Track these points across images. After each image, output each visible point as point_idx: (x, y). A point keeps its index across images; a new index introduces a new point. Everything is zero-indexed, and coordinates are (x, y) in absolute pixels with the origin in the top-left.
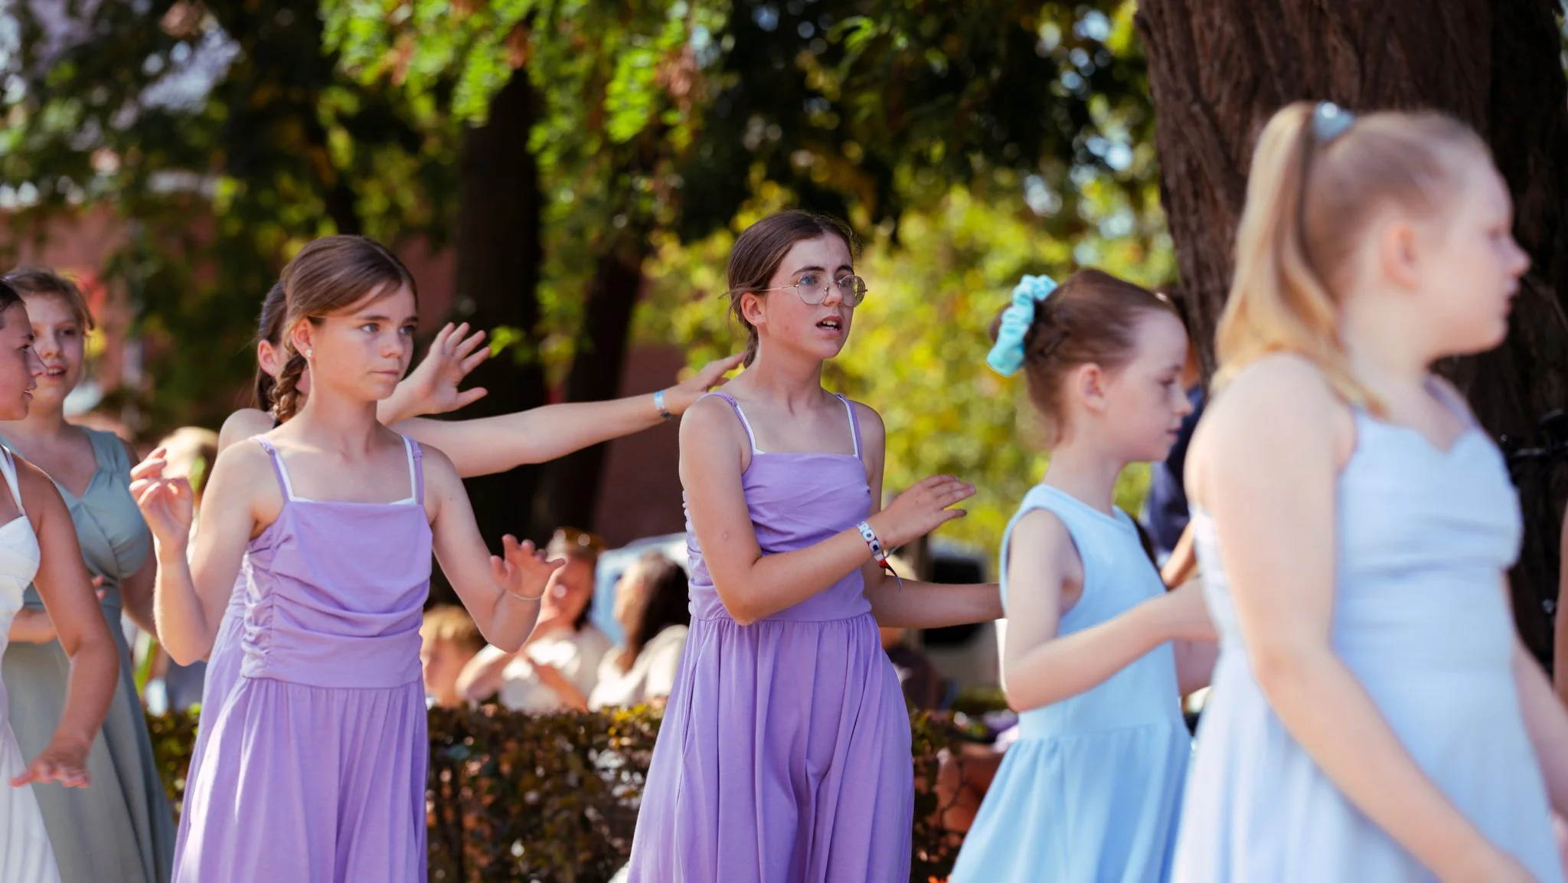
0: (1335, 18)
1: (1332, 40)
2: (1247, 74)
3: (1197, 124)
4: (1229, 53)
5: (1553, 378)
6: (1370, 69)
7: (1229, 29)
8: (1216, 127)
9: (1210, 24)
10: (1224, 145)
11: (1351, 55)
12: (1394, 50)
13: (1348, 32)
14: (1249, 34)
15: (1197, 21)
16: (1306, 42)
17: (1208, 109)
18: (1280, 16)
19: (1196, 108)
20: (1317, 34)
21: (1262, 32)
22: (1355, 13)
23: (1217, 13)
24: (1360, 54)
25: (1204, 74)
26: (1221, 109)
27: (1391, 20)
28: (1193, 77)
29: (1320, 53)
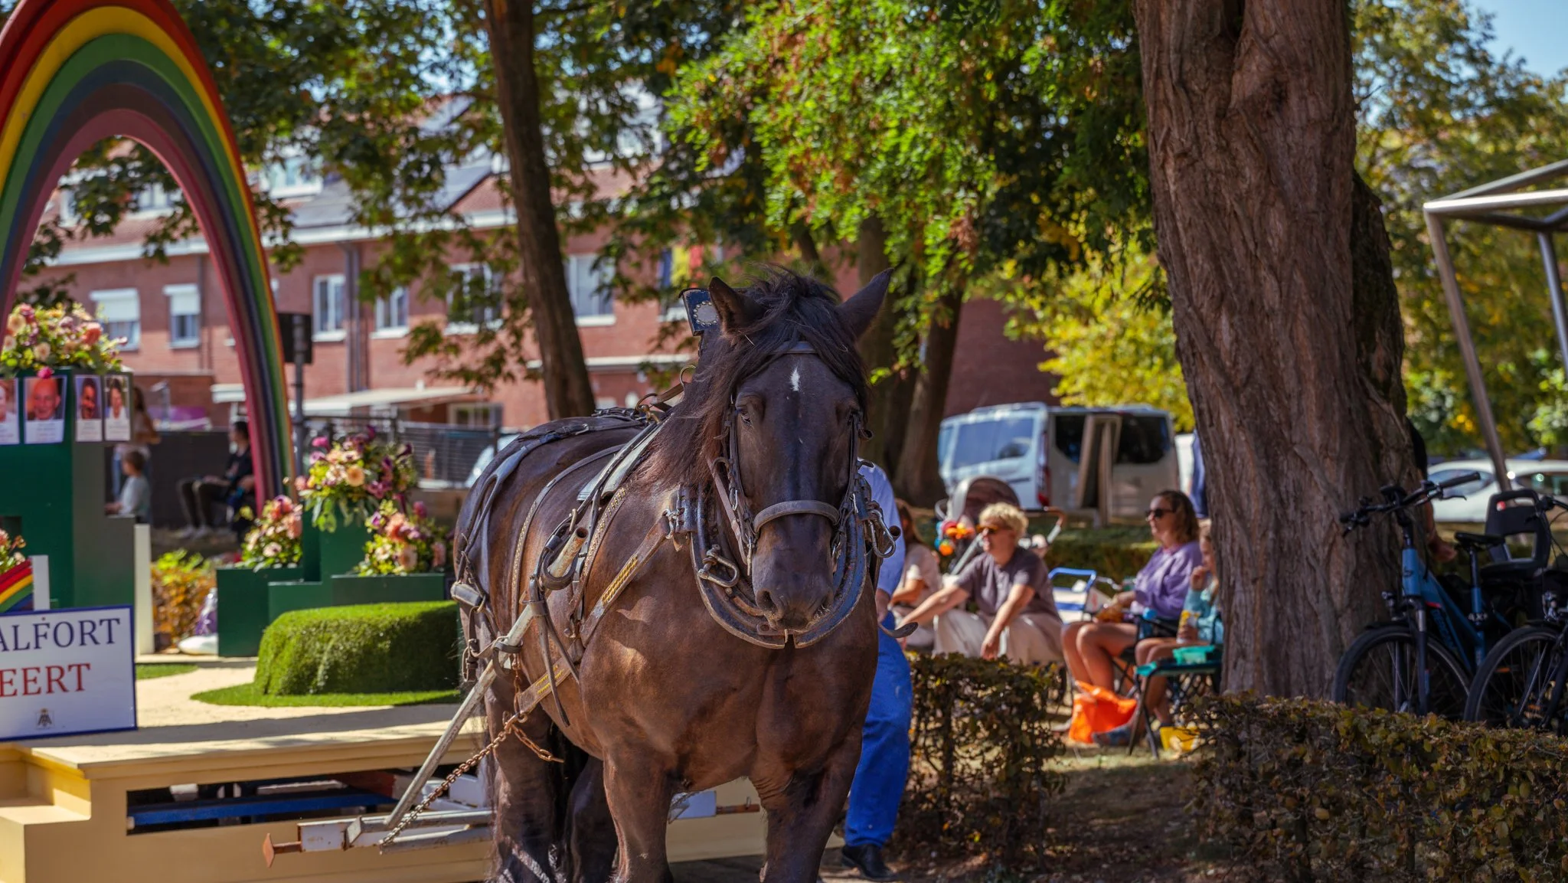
0: (1264, 261)
1: (1263, 273)
2: (1218, 292)
3: (1191, 319)
4: (1207, 280)
5: (1393, 455)
6: (1285, 290)
7: (1206, 266)
8: (1202, 321)
9: (1196, 263)
10: (1207, 330)
11: (1275, 284)
12: (1298, 278)
13: (1272, 268)
14: (1218, 269)
15: (1189, 261)
16: (1249, 275)
17: (1197, 310)
18: (1234, 259)
19: (1190, 310)
20: (1255, 269)
21: (1225, 268)
22: (1275, 258)
23: (1200, 257)
24: (1279, 282)
25: (1194, 291)
26: (1203, 311)
27: (1295, 261)
28: (1188, 292)
29: (1257, 280)
